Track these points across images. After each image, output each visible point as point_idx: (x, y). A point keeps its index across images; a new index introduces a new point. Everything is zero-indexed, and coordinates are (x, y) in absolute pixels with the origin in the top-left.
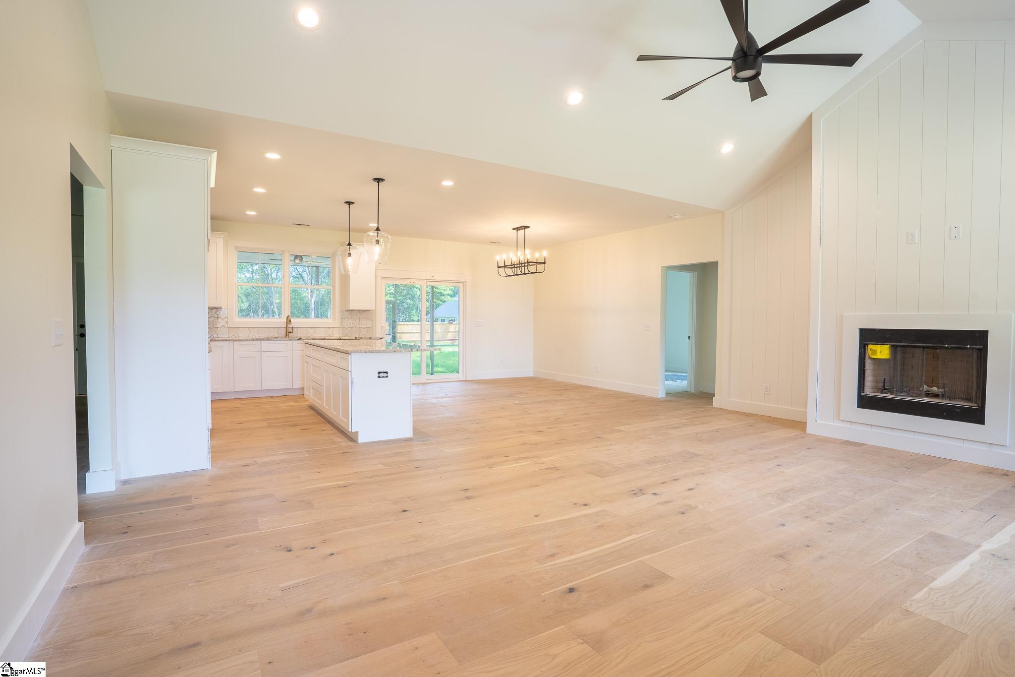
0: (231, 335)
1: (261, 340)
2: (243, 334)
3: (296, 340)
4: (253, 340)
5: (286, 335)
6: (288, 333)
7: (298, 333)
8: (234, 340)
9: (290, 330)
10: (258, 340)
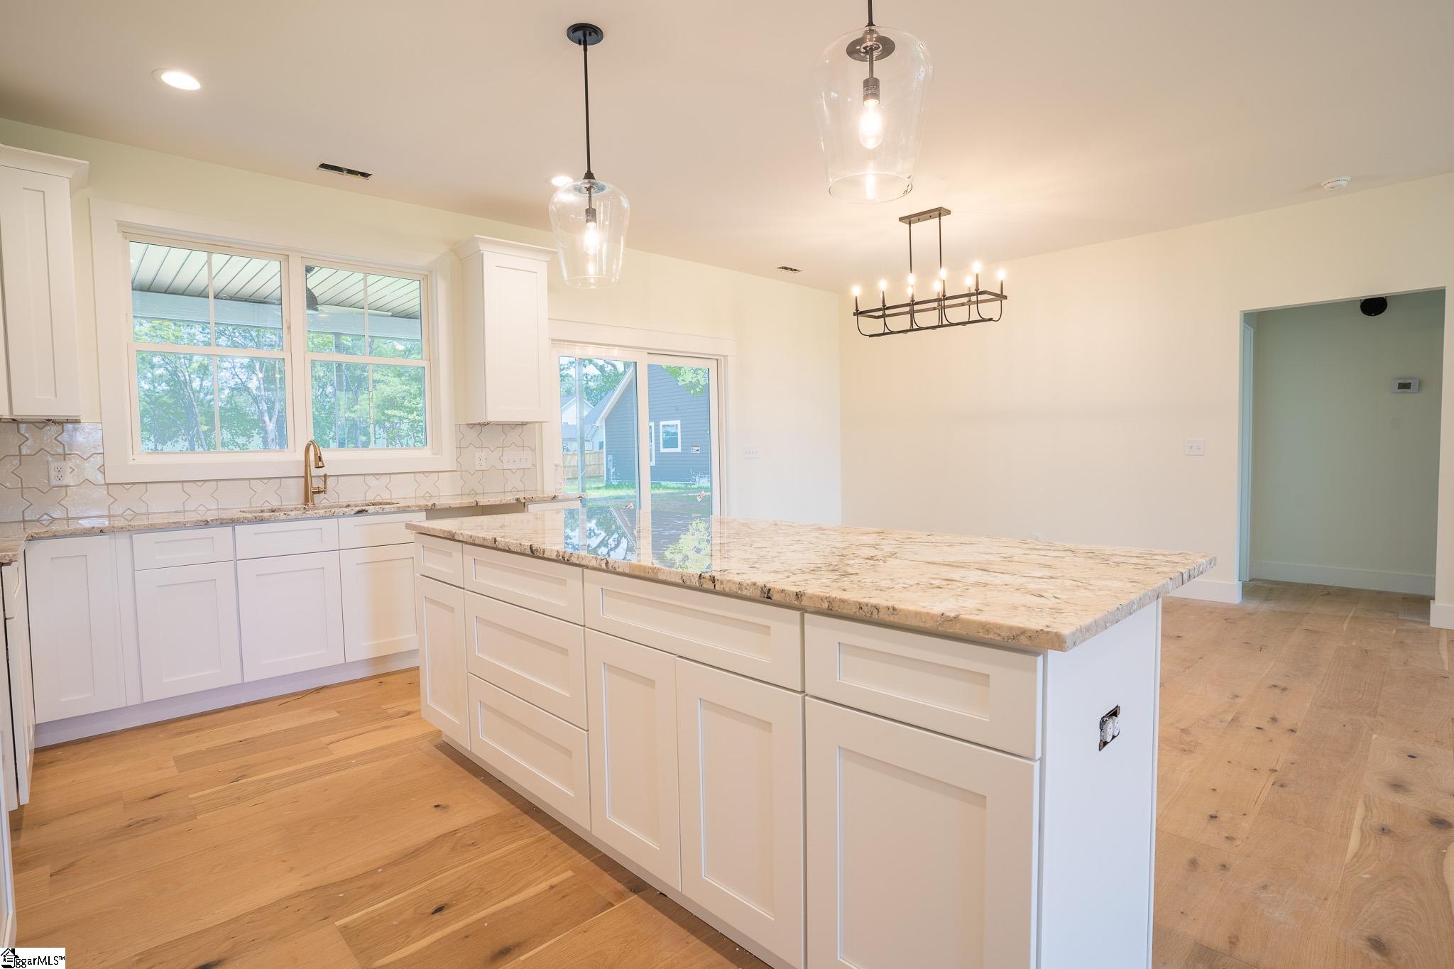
0: (118, 510)
1: (233, 522)
2: (161, 505)
3: (350, 516)
4: (206, 524)
5: (307, 500)
6: (310, 494)
7: (341, 492)
8: (130, 530)
9: (317, 483)
10: (222, 523)
